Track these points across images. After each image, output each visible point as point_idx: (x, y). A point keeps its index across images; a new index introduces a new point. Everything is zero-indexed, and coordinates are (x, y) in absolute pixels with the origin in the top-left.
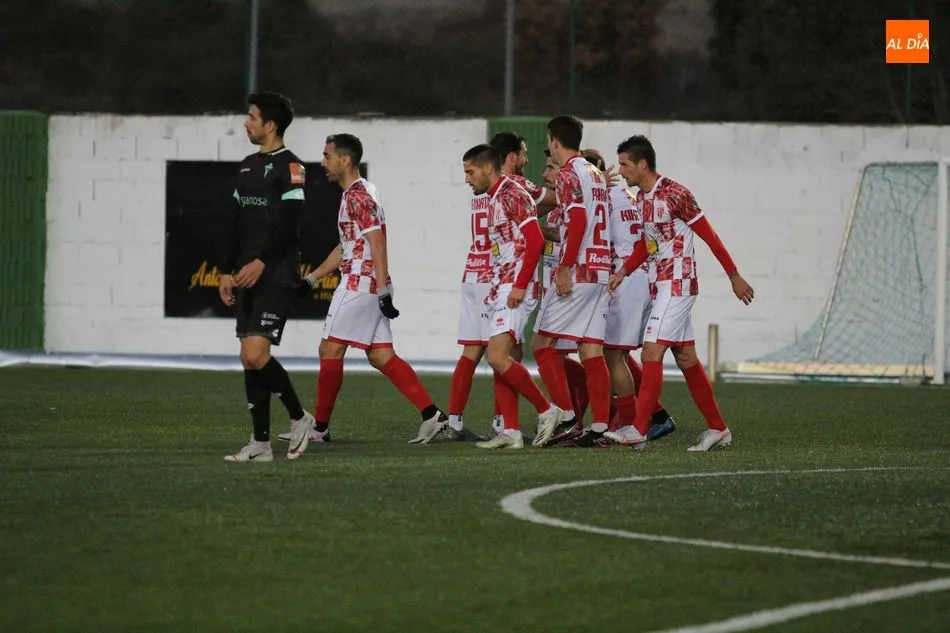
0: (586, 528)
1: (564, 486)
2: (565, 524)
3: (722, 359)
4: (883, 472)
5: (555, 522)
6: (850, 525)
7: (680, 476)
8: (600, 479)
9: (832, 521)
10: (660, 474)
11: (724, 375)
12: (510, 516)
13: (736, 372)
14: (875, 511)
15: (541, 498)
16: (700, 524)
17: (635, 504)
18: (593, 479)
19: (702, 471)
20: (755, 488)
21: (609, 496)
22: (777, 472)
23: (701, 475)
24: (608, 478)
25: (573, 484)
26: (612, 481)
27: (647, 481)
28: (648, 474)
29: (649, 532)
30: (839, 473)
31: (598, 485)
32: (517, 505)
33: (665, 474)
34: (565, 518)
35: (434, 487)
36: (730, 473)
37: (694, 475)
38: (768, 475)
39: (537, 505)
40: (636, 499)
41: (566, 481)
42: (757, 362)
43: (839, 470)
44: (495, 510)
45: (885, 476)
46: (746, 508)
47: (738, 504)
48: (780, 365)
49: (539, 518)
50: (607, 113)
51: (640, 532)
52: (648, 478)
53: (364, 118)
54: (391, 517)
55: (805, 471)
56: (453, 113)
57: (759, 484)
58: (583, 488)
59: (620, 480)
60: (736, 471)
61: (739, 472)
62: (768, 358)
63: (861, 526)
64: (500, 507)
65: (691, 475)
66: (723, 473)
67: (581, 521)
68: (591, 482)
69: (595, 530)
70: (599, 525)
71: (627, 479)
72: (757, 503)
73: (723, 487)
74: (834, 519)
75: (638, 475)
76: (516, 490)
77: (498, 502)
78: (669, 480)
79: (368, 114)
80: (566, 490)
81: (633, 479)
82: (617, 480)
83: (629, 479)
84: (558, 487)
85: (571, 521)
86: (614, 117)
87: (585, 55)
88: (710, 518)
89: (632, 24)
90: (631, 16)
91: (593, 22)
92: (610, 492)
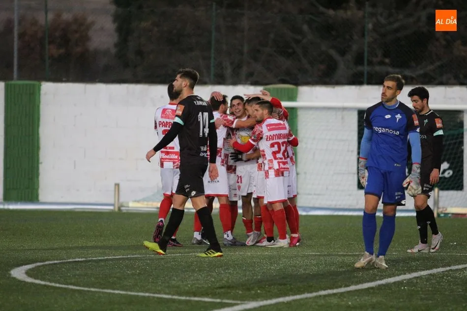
0: (53, 284)
1: (42, 264)
2: (43, 283)
3: (121, 200)
5: (37, 282)
6: (183, 282)
7: (100, 258)
8: (60, 260)
9: (174, 280)
10: (90, 257)
11: (122, 208)
12: (15, 279)
13: (128, 207)
14: (196, 275)
15: (30, 270)
16: (109, 282)
17: (78, 272)
18: (57, 260)
20: (137, 264)
22: (148, 256)
23: (110, 257)
24: (65, 259)
25: (47, 263)
26: (66, 261)
27: (84, 261)
28: (83, 258)
29: (84, 286)
30: (178, 256)
31: (60, 263)
32: (19, 273)
33: (92, 257)
34: (42, 280)
36: (124, 257)
37: (107, 257)
38: (143, 257)
39: (29, 273)
40: (78, 270)
41: (43, 261)
42: (138, 201)
44: (7, 276)
46: (133, 274)
47: (128, 272)
48: (150, 203)
49: (30, 280)
50: (64, 79)
51: (80, 286)
57: (139, 262)
58: (52, 264)
59: (70, 260)
61: (129, 256)
62: (144, 200)
63: (188, 282)
64: (10, 275)
65: (106, 258)
66: (121, 257)
67: (51, 282)
68: (56, 262)
69: (58, 285)
71: (73, 260)
72: (138, 271)
73: (121, 263)
74: (176, 279)
75: (79, 258)
77: (9, 272)
78: (94, 260)
80: (43, 266)
81: (77, 260)
82: (68, 261)
83: (75, 260)
84: (39, 264)
85: (45, 281)
86: (68, 81)
87: (54, 51)
88: (115, 279)
89: (77, 35)
90: (76, 32)
91: (57, 34)
92: (65, 267)
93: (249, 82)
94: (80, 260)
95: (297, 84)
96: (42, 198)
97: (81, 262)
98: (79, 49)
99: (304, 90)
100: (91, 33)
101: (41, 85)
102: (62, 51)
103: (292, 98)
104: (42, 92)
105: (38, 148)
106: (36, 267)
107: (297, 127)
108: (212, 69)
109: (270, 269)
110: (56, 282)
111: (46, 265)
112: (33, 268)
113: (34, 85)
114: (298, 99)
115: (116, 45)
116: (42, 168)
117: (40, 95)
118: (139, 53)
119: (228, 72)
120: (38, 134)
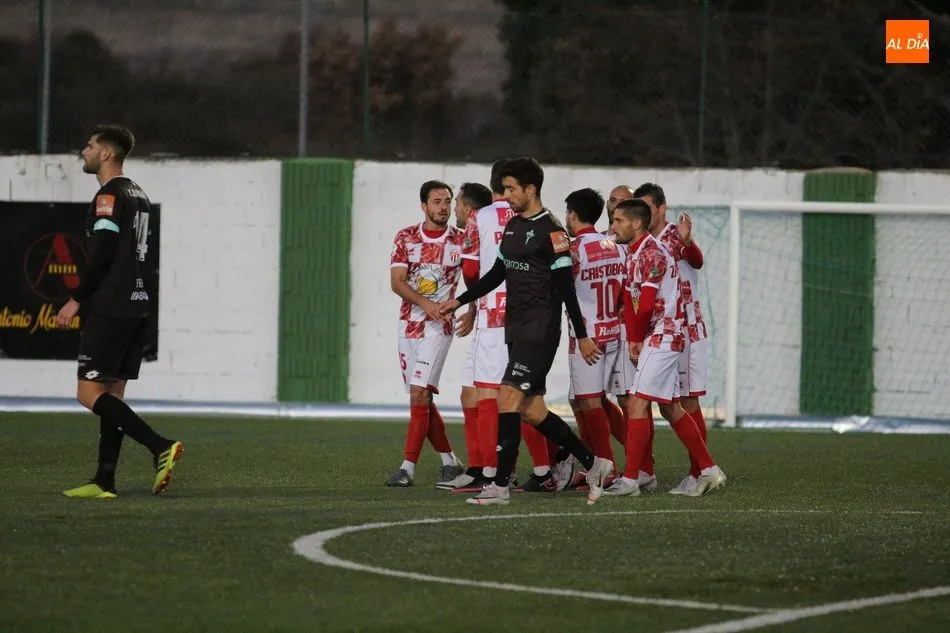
0: (379, 570)
1: (356, 528)
2: (357, 566)
4: (674, 515)
5: (348, 564)
6: (641, 568)
7: (473, 518)
8: (393, 521)
9: (623, 564)
10: (452, 516)
12: (301, 558)
14: (667, 553)
15: (332, 540)
16: (493, 565)
17: (428, 546)
18: (386, 521)
19: (495, 514)
20: (548, 530)
21: (402, 538)
22: (569, 514)
23: (494, 517)
24: (403, 520)
25: (365, 527)
26: (404, 523)
27: (439, 523)
28: (439, 517)
29: (441, 575)
30: (631, 515)
31: (392, 527)
32: (310, 547)
33: (457, 517)
34: (358, 560)
35: (226, 528)
36: (522, 516)
37: (487, 517)
38: (561, 517)
39: (330, 547)
40: (429, 542)
43: (631, 513)
44: (287, 552)
45: (678, 518)
47: (530, 547)
49: (331, 561)
50: (401, 155)
51: (433, 574)
52: (440, 520)
53: (157, 159)
54: (182, 558)
55: (597, 514)
56: (247, 154)
57: (551, 526)
58: (375, 531)
59: (412, 522)
60: (528, 513)
61: (531, 515)
63: (652, 569)
64: (292, 550)
65: (484, 517)
66: (516, 516)
67: (374, 565)
68: (383, 525)
69: (387, 572)
70: (391, 568)
71: (419, 521)
72: (549, 545)
73: (516, 529)
74: (626, 561)
75: (431, 517)
76: (309, 532)
77: (290, 545)
78: (462, 522)
79: (163, 154)
80: (359, 532)
81: (426, 521)
82: (409, 522)
83: (422, 521)
84: (350, 529)
85: (363, 563)
86: (407, 159)
87: (379, 97)
88: (502, 561)
89: (426, 67)
90: (425, 59)
91: (388, 64)
92: (402, 535)
93: (777, 163)
94: (432, 521)
95: (877, 166)
96: (354, 395)
97: (435, 525)
98: (430, 95)
99: (889, 179)
100: (455, 62)
101: (353, 167)
102: (396, 98)
103: (866, 195)
104: (357, 181)
105: (348, 294)
106: (343, 536)
107: (874, 253)
108: (701, 136)
109: (819, 543)
110: (384, 567)
111: (365, 531)
112: (337, 537)
113: (339, 167)
114: (876, 197)
115: (505, 87)
116: (355, 334)
117: (351, 186)
118: (553, 102)
119: (734, 141)
120: (347, 266)
